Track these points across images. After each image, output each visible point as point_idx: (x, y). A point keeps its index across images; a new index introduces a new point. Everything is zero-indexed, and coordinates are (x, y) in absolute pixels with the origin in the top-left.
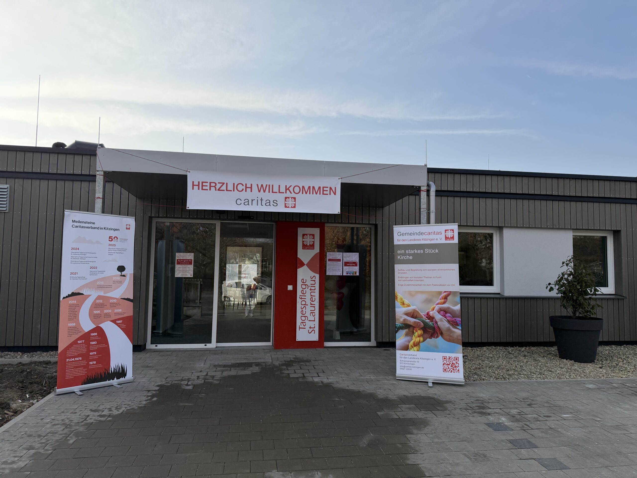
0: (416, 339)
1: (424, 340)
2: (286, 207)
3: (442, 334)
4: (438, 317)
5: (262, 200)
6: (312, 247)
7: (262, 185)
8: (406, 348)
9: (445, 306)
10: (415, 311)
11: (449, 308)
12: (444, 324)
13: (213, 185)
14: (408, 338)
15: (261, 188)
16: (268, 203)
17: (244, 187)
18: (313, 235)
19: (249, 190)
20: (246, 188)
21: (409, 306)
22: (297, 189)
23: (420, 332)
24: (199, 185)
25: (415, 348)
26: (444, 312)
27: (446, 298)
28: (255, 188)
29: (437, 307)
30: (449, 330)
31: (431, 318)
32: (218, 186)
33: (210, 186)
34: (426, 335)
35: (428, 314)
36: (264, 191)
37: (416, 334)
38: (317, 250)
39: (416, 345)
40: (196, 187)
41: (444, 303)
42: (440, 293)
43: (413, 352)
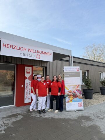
0: (71, 99)
1: (73, 99)
2: (37, 58)
3: (78, 97)
4: (76, 92)
5: (29, 54)
6: (29, 73)
7: (30, 49)
8: (69, 102)
9: (78, 89)
10: (70, 91)
11: (79, 89)
12: (78, 94)
13: (11, 46)
14: (69, 99)
15: (29, 50)
16: (31, 56)
17: (23, 49)
18: (30, 69)
19: (25, 50)
20: (24, 49)
21: (69, 89)
22: (41, 52)
23: (72, 97)
24: (6, 45)
25: (71, 101)
26: (78, 90)
27: (78, 86)
28: (27, 50)
29: (76, 89)
30: (79, 95)
31: (75, 92)
32: (14, 47)
33: (10, 47)
34: (74, 97)
35: (74, 91)
36: (30, 51)
37: (71, 97)
38: (31, 74)
39: (71, 100)
40: (4, 46)
41: (78, 88)
42: (77, 85)
43: (71, 103)
